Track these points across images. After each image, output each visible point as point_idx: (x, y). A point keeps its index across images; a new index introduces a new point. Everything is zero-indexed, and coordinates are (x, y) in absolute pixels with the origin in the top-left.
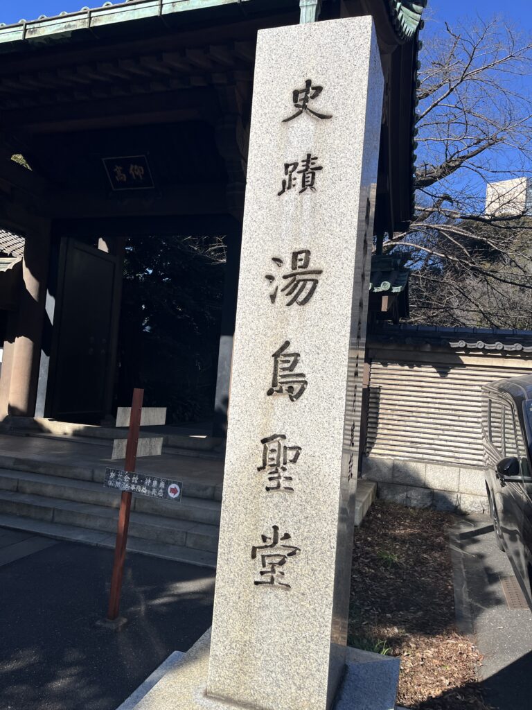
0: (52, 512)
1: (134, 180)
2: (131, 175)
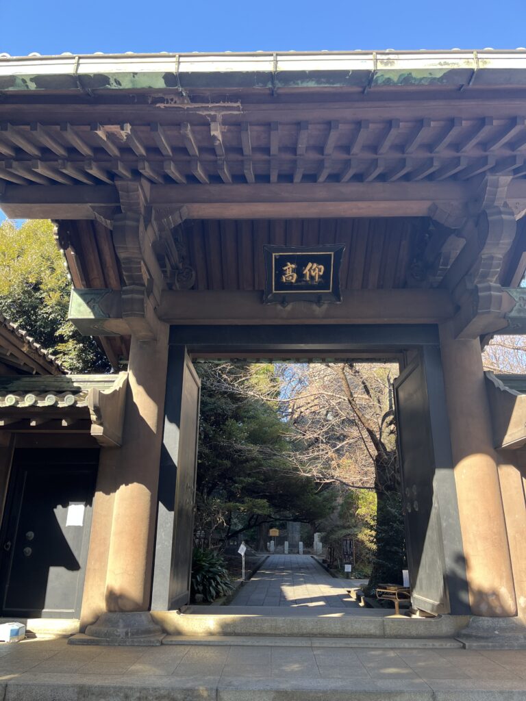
1: (306, 281)
2: (305, 275)
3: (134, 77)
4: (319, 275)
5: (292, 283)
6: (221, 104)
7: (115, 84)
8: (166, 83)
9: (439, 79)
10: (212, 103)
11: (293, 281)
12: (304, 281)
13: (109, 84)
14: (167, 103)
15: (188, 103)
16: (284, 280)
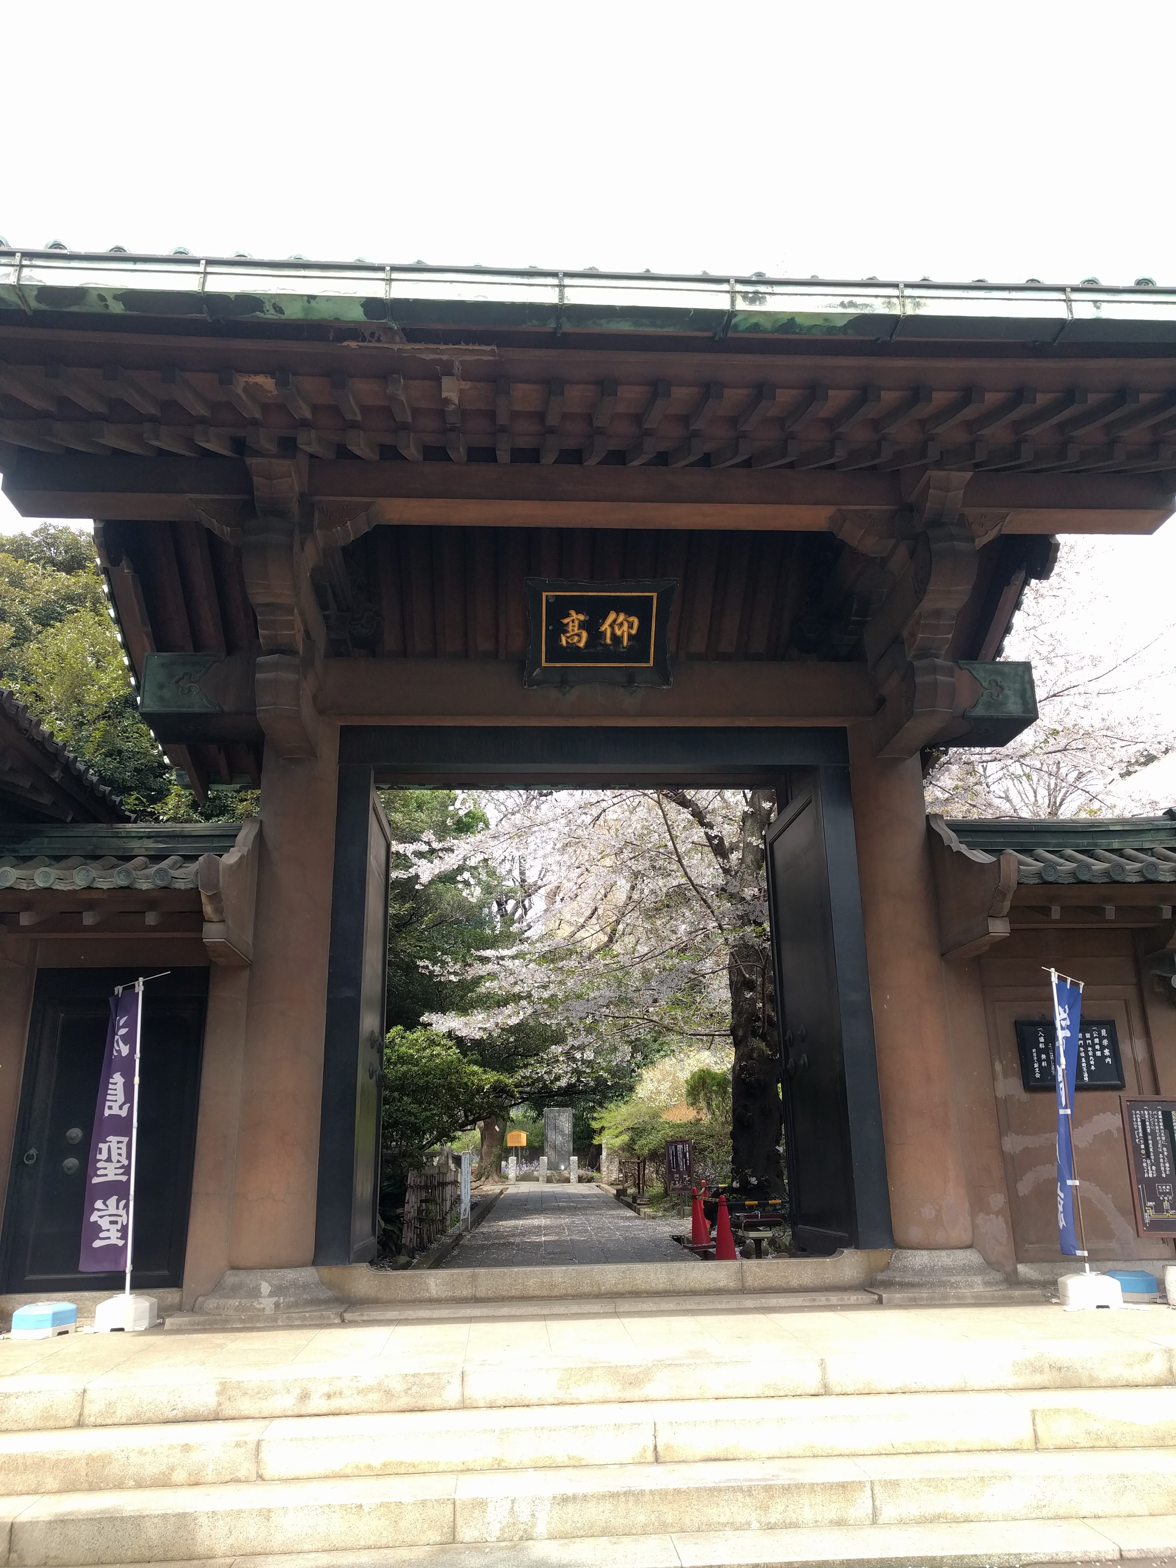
0: (868, 1492)
1: (606, 645)
2: (604, 634)
3: (309, 302)
4: (630, 635)
5: (579, 647)
6: (463, 346)
7: (272, 311)
8: (366, 313)
9: (840, 328)
10: (444, 344)
11: (582, 645)
12: (601, 645)
13: (262, 312)
14: (364, 340)
15: (401, 343)
16: (564, 643)
